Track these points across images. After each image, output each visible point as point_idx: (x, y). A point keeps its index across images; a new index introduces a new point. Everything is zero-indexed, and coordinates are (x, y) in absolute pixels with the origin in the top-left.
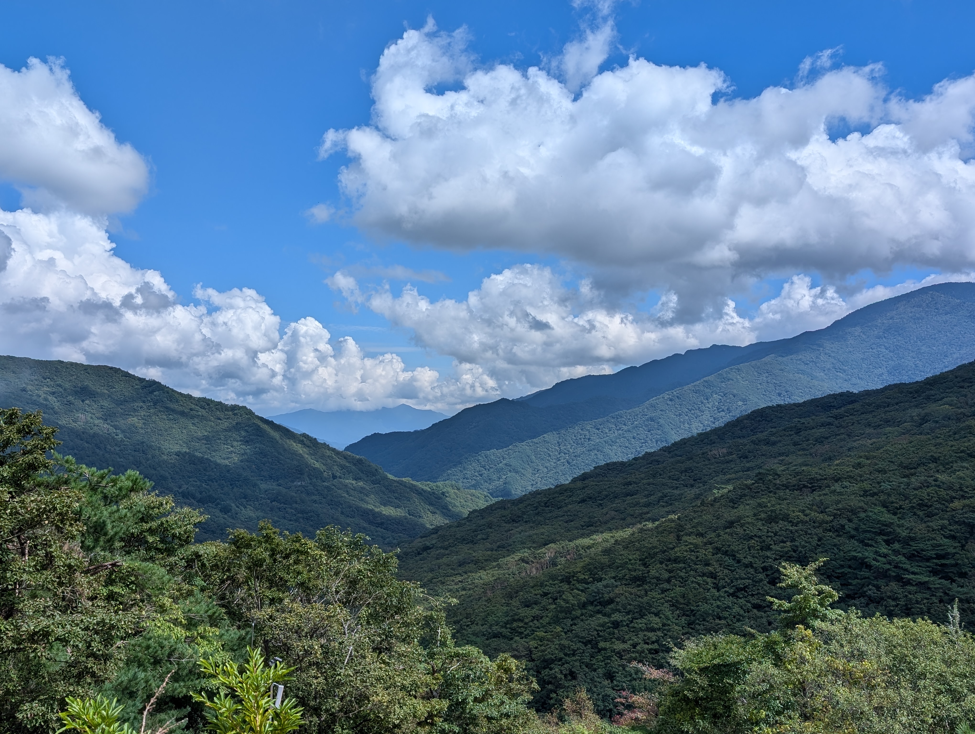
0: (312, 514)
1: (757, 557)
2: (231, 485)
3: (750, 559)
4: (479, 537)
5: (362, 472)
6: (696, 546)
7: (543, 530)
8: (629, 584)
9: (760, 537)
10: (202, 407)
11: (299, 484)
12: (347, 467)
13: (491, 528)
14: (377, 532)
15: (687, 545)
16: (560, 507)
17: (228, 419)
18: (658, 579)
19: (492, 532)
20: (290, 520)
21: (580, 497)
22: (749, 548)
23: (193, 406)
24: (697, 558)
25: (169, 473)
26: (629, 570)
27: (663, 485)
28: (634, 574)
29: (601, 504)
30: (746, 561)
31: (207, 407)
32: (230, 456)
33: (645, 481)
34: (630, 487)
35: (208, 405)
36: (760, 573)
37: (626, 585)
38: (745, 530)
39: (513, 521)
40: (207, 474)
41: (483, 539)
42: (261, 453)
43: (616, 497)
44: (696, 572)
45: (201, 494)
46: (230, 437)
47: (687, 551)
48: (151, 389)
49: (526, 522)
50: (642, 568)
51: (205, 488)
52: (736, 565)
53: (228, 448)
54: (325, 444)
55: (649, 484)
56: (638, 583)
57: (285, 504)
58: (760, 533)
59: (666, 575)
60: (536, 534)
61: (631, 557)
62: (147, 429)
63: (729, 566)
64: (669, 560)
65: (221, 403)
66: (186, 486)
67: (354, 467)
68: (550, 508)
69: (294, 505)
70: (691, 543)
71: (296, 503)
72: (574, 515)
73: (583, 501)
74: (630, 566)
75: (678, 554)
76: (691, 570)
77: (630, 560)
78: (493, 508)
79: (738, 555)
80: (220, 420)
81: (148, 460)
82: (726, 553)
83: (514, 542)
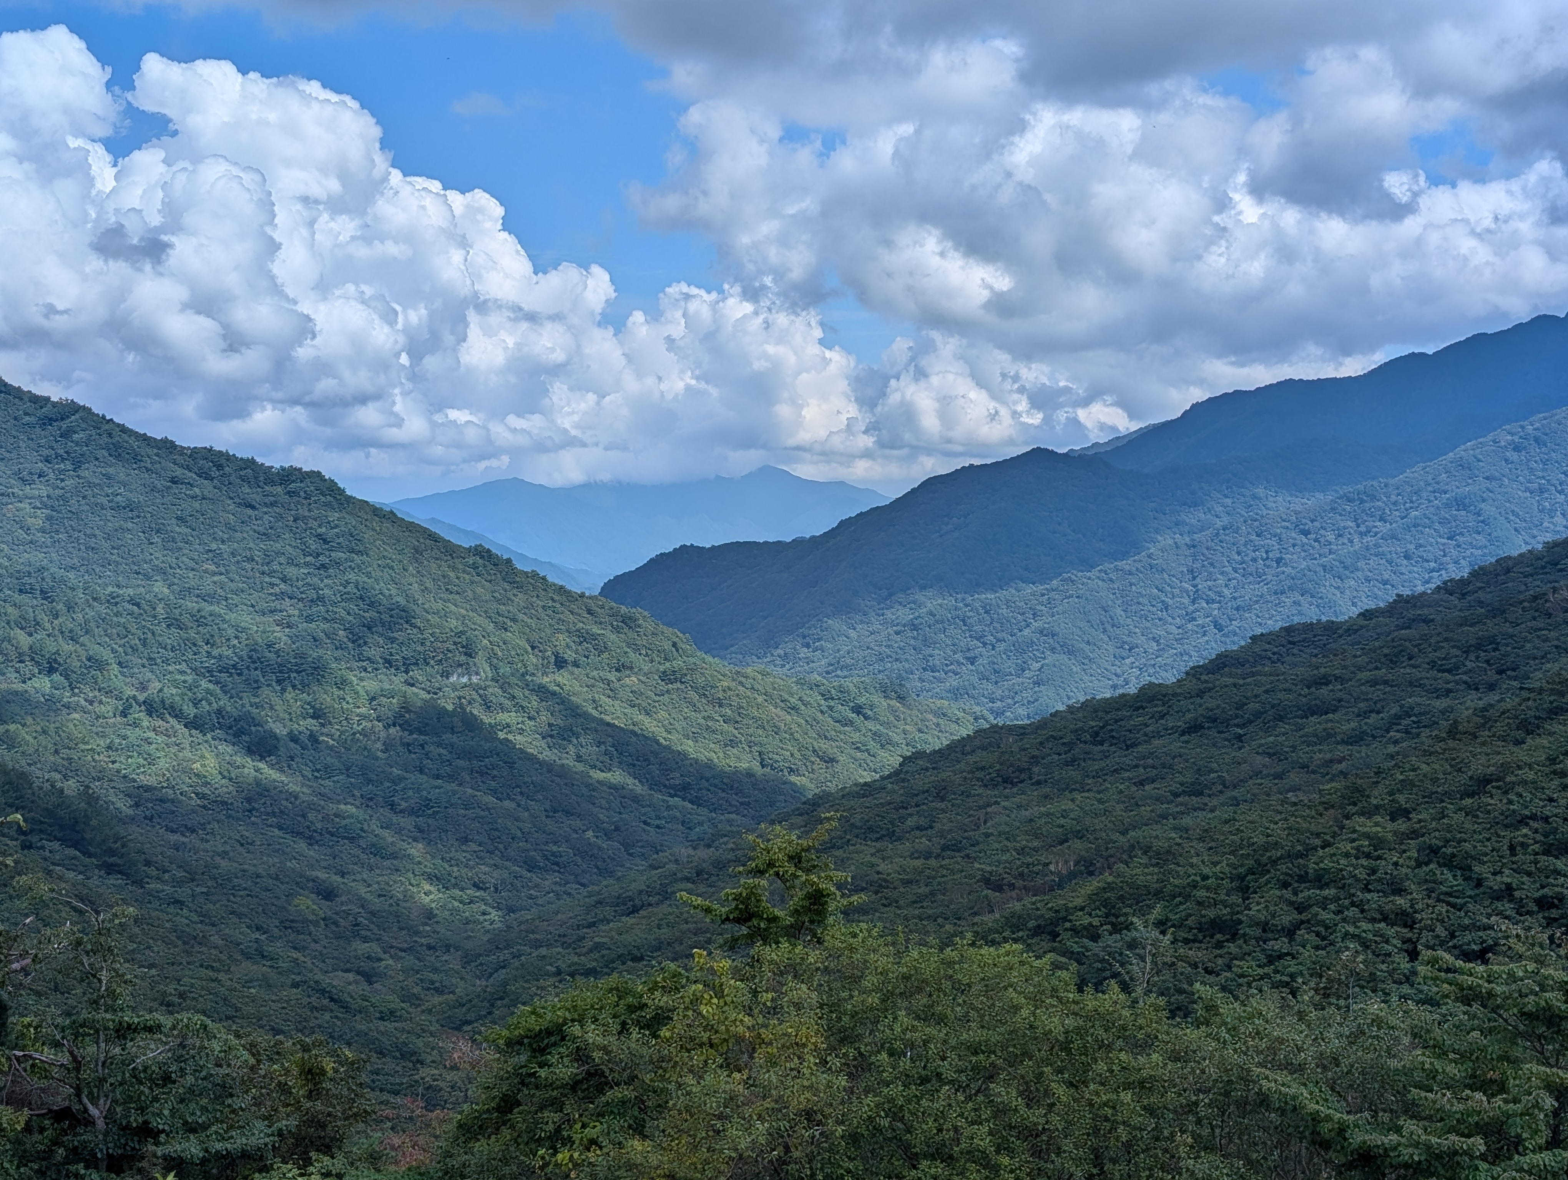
0: (494, 760)
1: (1529, 874)
2: (279, 682)
3: (1507, 877)
4: (910, 822)
5: (637, 650)
6: (1378, 843)
7: (1071, 805)
8: (1194, 941)
9: (1546, 820)
10: (204, 475)
11: (464, 680)
12: (594, 637)
13: (943, 799)
14: (669, 808)
15: (1354, 841)
16: (1134, 745)
17: (272, 504)
18: (1265, 927)
19: (944, 811)
20: (438, 777)
21: (1189, 716)
22: (1512, 848)
23: (179, 472)
24: (1374, 871)
25: (113, 651)
26: (1199, 904)
27: (1411, 684)
28: (1211, 913)
29: (1239, 738)
30: (1495, 883)
31: (214, 473)
32: (277, 604)
33: (1364, 675)
34: (1324, 691)
35: (219, 467)
36: (1529, 913)
37: (1186, 941)
38: (1510, 802)
39: (1005, 781)
40: (215, 653)
41: (919, 828)
42: (361, 598)
43: (1281, 718)
44: (1363, 911)
45: (195, 705)
46: (279, 553)
47: (1347, 855)
48: (64, 425)
49: (1038, 783)
50: (1235, 899)
51: (208, 691)
52: (1470, 893)
53: (273, 585)
54: (535, 574)
55: (1374, 683)
56: (1218, 936)
57: (421, 733)
58: (1549, 810)
59: (1287, 918)
60: (1048, 815)
61: (1206, 871)
62: (57, 532)
63: (1450, 894)
64: (1302, 879)
65: (253, 461)
66: (158, 685)
67: (613, 637)
68: (1105, 747)
69: (447, 737)
70: (1366, 836)
71: (452, 730)
72: (1164, 766)
73: (1194, 728)
74: (1201, 894)
75: (1327, 863)
76: (1353, 904)
77: (1205, 878)
78: (968, 748)
79: (1477, 869)
80: (253, 507)
81: (56, 616)
82: (1449, 863)
83: (988, 835)
